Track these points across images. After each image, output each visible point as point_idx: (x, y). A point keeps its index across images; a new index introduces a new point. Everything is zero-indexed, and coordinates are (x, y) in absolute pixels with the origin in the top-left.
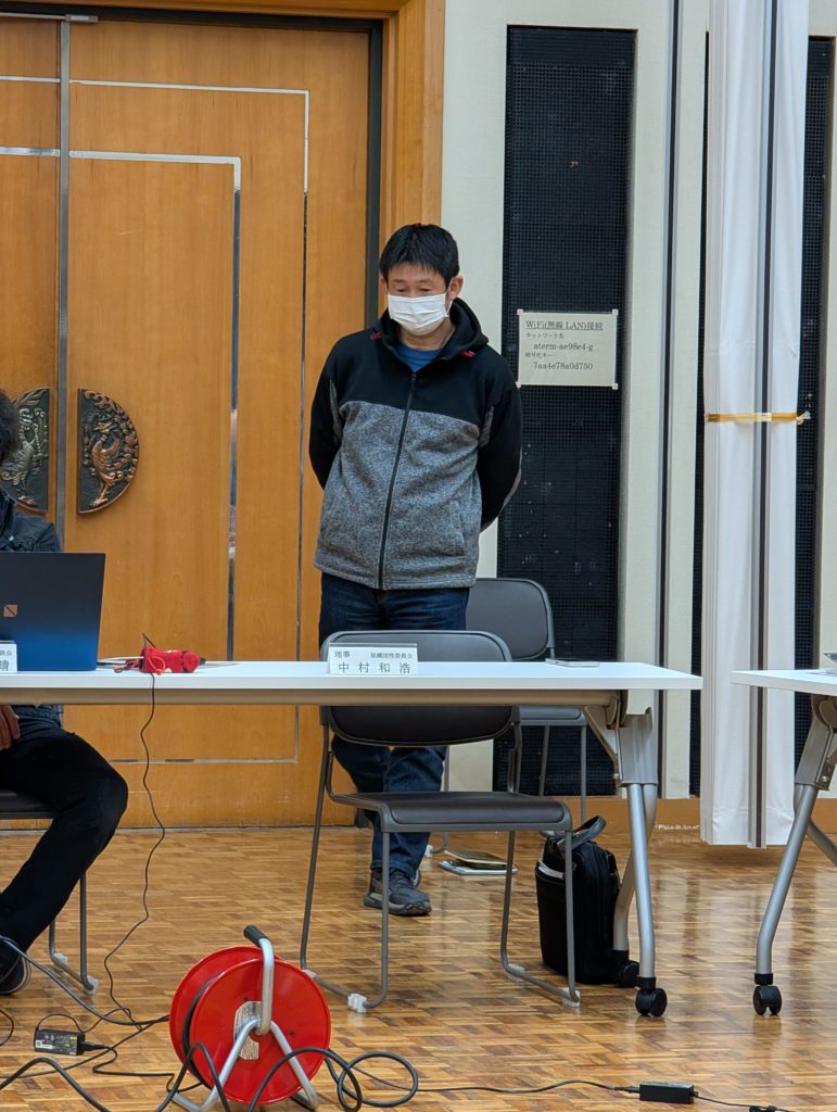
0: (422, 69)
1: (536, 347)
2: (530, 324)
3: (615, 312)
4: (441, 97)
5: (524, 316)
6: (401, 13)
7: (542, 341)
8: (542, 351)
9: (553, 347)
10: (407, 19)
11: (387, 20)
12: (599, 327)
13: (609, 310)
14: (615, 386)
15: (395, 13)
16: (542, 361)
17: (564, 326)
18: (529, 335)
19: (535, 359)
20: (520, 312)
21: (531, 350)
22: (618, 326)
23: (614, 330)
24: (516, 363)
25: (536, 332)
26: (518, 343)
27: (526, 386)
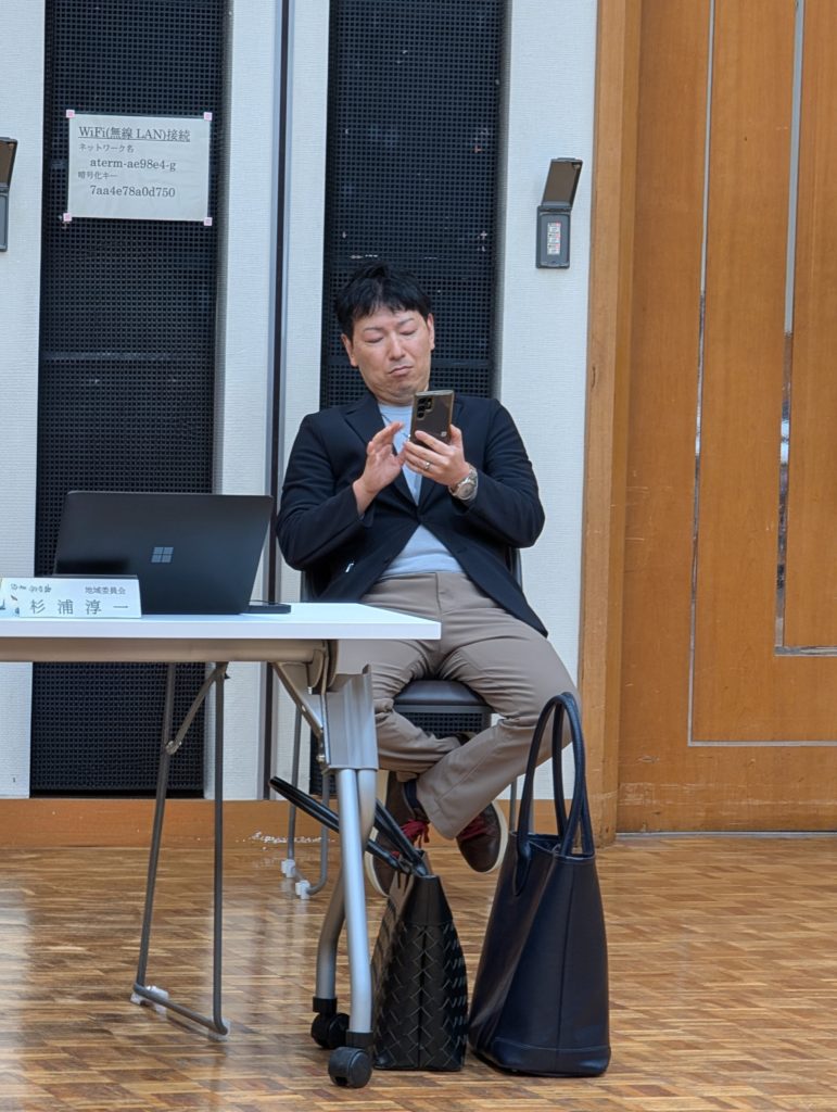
1: (93, 163)
2: (84, 131)
3: (208, 116)
5: (76, 121)
7: (103, 155)
8: (102, 170)
9: (118, 164)
12: (184, 136)
13: (198, 113)
14: (208, 222)
16: (103, 184)
17: (134, 135)
18: (83, 146)
19: (93, 181)
20: (70, 113)
21: (88, 168)
22: (212, 136)
23: (206, 141)
24: (65, 187)
25: (94, 142)
26: (67, 157)
27: (78, 219)
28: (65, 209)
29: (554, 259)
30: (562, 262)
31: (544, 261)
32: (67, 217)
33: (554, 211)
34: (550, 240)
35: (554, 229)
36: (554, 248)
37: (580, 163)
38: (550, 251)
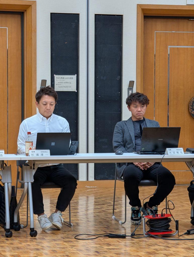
1: (58, 83)
3: (76, 75)
4: (36, 28)
5: (56, 76)
7: (60, 81)
8: (60, 84)
10: (28, 11)
11: (24, 12)
12: (72, 78)
13: (74, 75)
14: (76, 91)
16: (60, 86)
17: (65, 78)
19: (58, 85)
21: (57, 83)
22: (77, 78)
24: (54, 86)
25: (58, 79)
26: (54, 82)
33: (130, 89)
35: (130, 92)
37: (134, 81)
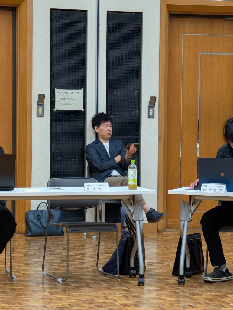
0: (26, 21)
3: (83, 89)
5: (57, 91)
6: (21, 5)
8: (62, 100)
9: (65, 99)
10: (22, 6)
11: (17, 7)
12: (78, 93)
13: (81, 89)
14: (83, 110)
15: (19, 5)
16: (62, 103)
17: (68, 93)
18: (58, 96)
19: (60, 102)
20: (55, 89)
21: (59, 100)
23: (82, 94)
24: (55, 104)
25: (60, 95)
26: (55, 98)
27: (57, 110)
28: (55, 108)
29: (151, 116)
30: (153, 117)
31: (149, 117)
32: (55, 110)
33: (151, 107)
34: (151, 112)
35: (151, 110)
36: (151, 114)
37: (156, 97)
38: (151, 115)
